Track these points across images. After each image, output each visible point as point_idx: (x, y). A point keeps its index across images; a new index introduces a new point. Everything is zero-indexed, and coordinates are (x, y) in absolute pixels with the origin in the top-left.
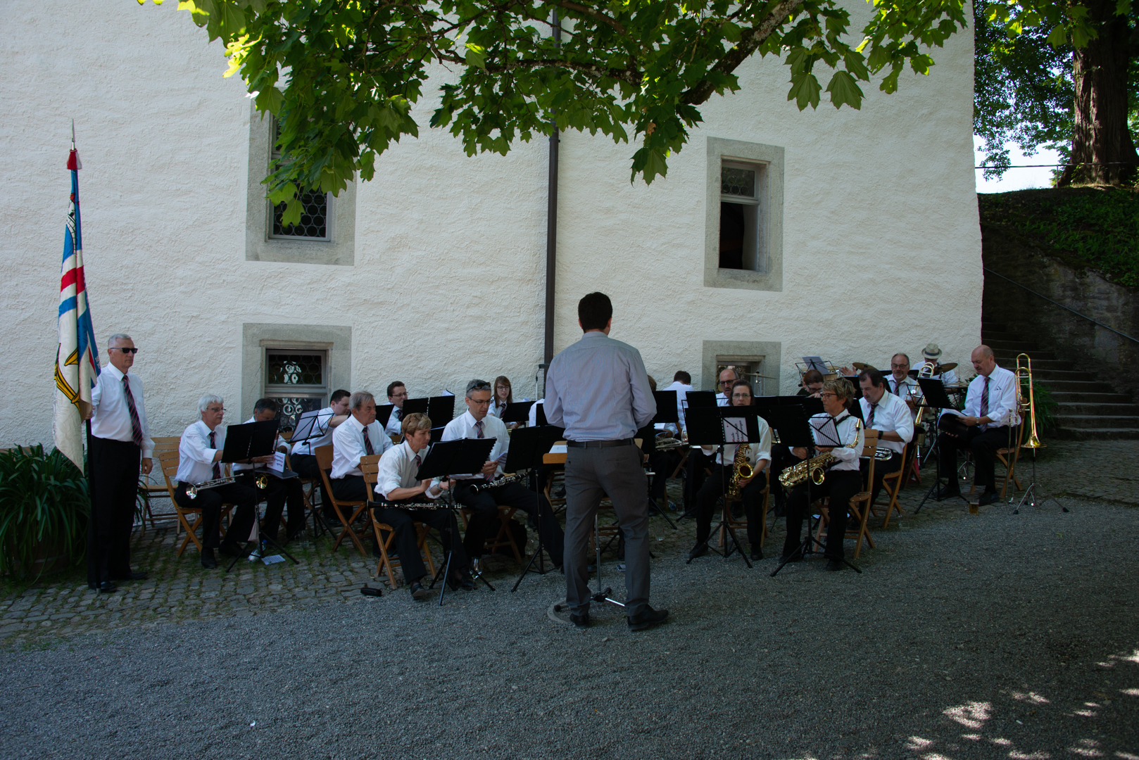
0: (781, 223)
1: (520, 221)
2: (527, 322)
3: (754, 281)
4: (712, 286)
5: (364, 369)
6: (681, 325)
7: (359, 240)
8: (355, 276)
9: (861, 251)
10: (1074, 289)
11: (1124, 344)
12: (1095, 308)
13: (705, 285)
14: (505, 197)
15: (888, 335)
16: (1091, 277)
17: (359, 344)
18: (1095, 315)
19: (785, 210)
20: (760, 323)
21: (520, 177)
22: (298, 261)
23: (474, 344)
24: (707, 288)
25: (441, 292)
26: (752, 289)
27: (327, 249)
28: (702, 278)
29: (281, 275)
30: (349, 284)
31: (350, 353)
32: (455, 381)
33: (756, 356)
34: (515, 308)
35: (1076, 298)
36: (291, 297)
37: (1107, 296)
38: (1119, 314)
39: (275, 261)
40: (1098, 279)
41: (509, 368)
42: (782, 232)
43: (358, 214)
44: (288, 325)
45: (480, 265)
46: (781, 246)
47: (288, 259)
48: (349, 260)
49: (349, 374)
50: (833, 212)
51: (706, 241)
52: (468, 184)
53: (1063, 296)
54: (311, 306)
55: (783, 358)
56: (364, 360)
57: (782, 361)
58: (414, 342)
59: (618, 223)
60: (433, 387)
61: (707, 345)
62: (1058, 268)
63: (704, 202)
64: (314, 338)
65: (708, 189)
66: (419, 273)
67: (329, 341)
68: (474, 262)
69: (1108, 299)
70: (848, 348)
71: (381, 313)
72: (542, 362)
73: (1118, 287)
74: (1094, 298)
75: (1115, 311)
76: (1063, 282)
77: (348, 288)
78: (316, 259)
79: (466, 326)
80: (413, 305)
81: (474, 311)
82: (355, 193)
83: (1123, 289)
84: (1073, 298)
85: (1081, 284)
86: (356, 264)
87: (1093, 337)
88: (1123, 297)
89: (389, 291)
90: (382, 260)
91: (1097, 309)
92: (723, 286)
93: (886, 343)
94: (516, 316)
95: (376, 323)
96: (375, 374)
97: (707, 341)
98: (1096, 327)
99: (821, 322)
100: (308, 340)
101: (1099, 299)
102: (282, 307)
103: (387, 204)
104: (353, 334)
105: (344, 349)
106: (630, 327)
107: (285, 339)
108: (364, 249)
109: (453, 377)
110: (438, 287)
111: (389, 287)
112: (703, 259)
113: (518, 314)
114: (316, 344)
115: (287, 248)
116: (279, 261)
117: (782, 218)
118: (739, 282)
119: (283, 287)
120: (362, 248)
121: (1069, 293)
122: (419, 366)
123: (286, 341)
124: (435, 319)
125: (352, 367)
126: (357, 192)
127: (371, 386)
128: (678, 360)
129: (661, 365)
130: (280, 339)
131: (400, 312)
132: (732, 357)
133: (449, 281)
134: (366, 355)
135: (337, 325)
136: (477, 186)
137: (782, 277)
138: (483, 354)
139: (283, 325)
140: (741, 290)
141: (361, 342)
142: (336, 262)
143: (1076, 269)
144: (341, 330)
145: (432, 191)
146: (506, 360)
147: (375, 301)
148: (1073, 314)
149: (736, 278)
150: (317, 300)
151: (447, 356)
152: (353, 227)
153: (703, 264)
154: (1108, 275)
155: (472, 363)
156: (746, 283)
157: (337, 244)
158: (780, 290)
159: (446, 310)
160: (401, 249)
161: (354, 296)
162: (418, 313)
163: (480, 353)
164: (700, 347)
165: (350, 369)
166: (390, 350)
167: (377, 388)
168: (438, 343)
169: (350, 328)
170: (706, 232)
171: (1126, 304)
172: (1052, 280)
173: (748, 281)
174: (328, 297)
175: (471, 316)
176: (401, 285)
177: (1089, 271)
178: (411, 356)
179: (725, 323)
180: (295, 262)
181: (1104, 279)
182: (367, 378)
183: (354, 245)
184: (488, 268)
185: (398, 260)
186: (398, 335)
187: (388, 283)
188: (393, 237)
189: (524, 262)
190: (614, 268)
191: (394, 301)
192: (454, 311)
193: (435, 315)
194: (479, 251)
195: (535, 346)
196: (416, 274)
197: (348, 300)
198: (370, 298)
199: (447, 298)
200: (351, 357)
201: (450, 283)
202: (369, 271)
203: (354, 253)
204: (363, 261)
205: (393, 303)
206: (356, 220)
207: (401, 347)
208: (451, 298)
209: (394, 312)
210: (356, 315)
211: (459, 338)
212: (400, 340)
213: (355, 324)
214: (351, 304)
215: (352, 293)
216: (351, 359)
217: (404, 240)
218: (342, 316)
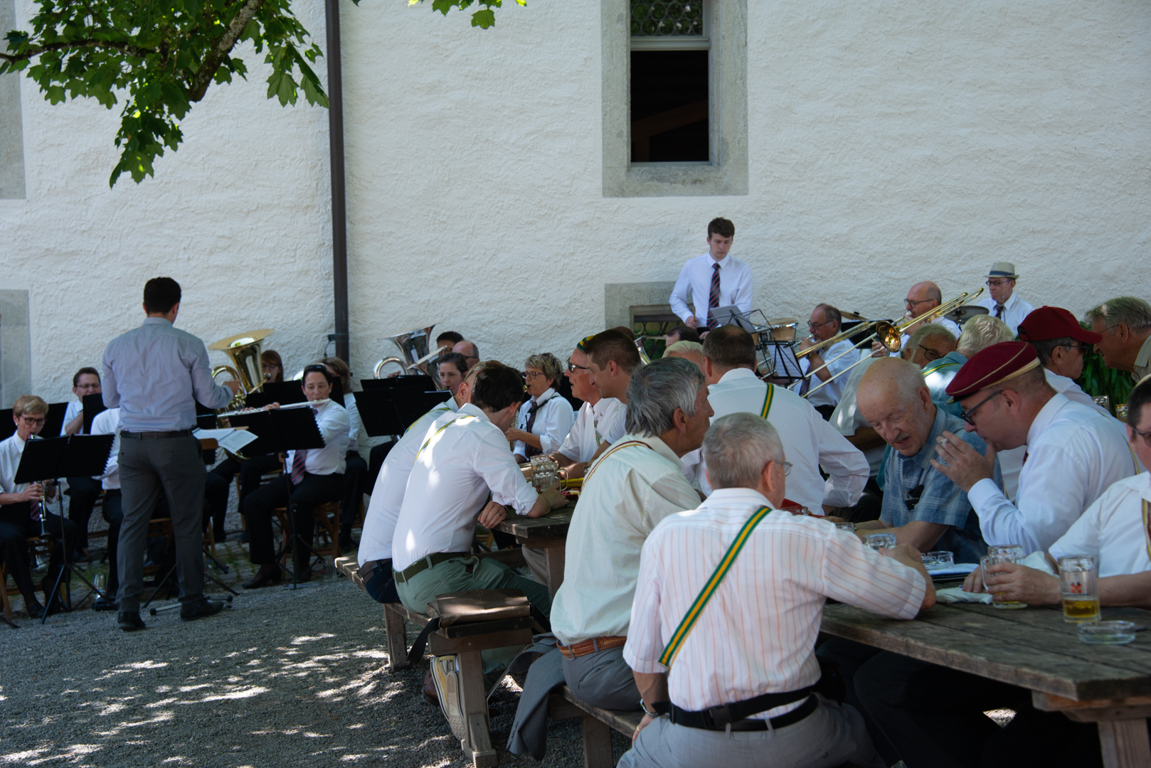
0: (743, 78)
2: (308, 271)
3: (695, 182)
4: (616, 196)
5: (51, 353)
6: (566, 261)
7: (31, 159)
8: (29, 215)
9: (907, 109)
13: (604, 195)
15: (969, 253)
17: (41, 315)
19: (750, 56)
23: (224, 309)
24: (608, 200)
25: (166, 232)
26: (692, 194)
28: (598, 183)
30: (20, 227)
31: (28, 329)
34: (288, 250)
41: (282, 342)
42: (745, 95)
43: (25, 121)
45: (227, 187)
46: (745, 117)
48: (18, 190)
49: (29, 361)
50: (846, 48)
51: (603, 123)
56: (51, 338)
58: (128, 309)
59: (449, 106)
61: (611, 291)
63: (599, 59)
65: (604, 35)
66: (131, 206)
68: (217, 184)
70: (884, 281)
71: (73, 268)
72: (333, 331)
77: (19, 233)
80: (124, 253)
81: (221, 259)
82: (19, 87)
86: (28, 196)
89: (85, 234)
90: (70, 188)
92: (637, 194)
93: (966, 268)
94: (289, 263)
95: (67, 284)
96: (70, 360)
97: (612, 285)
99: (826, 240)
104: (31, 301)
105: (18, 324)
106: (479, 269)
108: (40, 173)
110: (161, 224)
111: (83, 228)
112: (599, 153)
113: (292, 260)
117: (744, 71)
118: (666, 186)
120: (36, 172)
125: (33, 348)
126: (22, 85)
128: (562, 317)
129: (534, 327)
131: (104, 266)
132: (660, 308)
133: (178, 215)
134: (54, 331)
135: (6, 288)
137: (746, 171)
138: (239, 323)
140: (672, 198)
141: (44, 313)
144: (12, 295)
147: (64, 250)
149: (661, 179)
152: (20, 140)
153: (599, 161)
156: (679, 186)
158: (744, 192)
159: (178, 260)
160: (99, 170)
161: (29, 245)
163: (235, 322)
164: (600, 295)
165: (29, 353)
166: (92, 322)
169: (26, 293)
170: (604, 108)
173: (684, 182)
175: (217, 266)
176: (103, 225)
179: (643, 254)
182: (57, 366)
183: (23, 167)
184: (240, 192)
185: (97, 186)
186: (102, 300)
187: (81, 222)
188: (84, 152)
189: (296, 180)
190: (446, 179)
191: (94, 250)
192: (189, 259)
193: (159, 267)
194: (222, 167)
195: (322, 307)
196: (126, 207)
197: (20, 250)
198: (54, 246)
199: (177, 240)
200: (29, 335)
201: (181, 217)
202: (50, 206)
203: (24, 180)
204: (39, 191)
205: (92, 253)
206: (24, 128)
207: (108, 318)
208: (182, 241)
209: (93, 265)
210: (34, 272)
211: (199, 300)
212: (106, 308)
213: (32, 285)
214: (25, 257)
215: (26, 240)
216: (29, 338)
217: (103, 156)
218: (11, 276)
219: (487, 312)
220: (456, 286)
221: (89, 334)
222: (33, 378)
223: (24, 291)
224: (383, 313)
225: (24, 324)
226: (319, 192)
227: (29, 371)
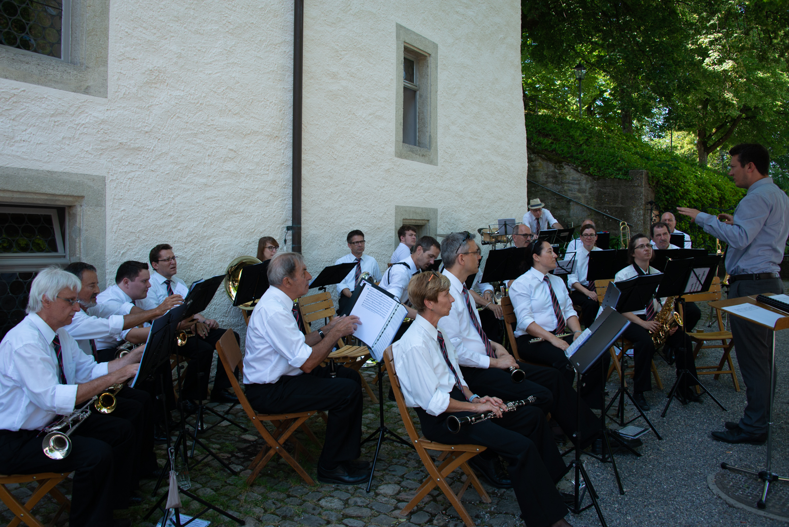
0: (436, 107)
1: (268, 73)
2: (275, 181)
3: (423, 155)
4: (399, 157)
5: (121, 232)
6: (382, 190)
7: (113, 67)
8: (109, 112)
9: (476, 138)
10: (555, 177)
11: (591, 215)
12: (569, 190)
13: (395, 156)
14: (255, 45)
16: (567, 169)
17: (114, 199)
18: (570, 195)
19: (439, 98)
20: (426, 192)
21: (268, 26)
22: (38, 82)
23: (231, 203)
24: (396, 159)
25: (199, 141)
26: (421, 162)
27: (75, 72)
28: (393, 149)
29: (14, 99)
30: (103, 122)
31: (104, 211)
32: (214, 245)
33: (424, 220)
34: (265, 165)
35: (556, 183)
36: (28, 132)
37: (578, 182)
38: (587, 194)
39: (6, 78)
40: (572, 171)
41: (261, 230)
42: (437, 115)
43: (111, 33)
44: (25, 170)
45: (235, 114)
46: (437, 127)
47: (24, 78)
48: (101, 90)
49: (104, 238)
50: (462, 104)
51: (396, 116)
52: (224, 22)
53: (546, 182)
54: (55, 146)
55: (439, 222)
56: (121, 220)
57: (438, 225)
58: (173, 199)
59: (341, 89)
60: (193, 253)
61: (398, 209)
62: (542, 162)
63: (395, 81)
64: (60, 190)
65: (397, 69)
66: (178, 117)
67: (79, 194)
68: (230, 111)
69: (579, 184)
71: (137, 161)
72: (290, 224)
73: (587, 176)
74: (569, 183)
75: (584, 192)
76: (546, 172)
77: (102, 126)
78: (61, 83)
79: (223, 182)
80: (172, 154)
81: (230, 166)
82: (109, 5)
83: (590, 178)
84: (554, 183)
85: (560, 174)
86: (109, 96)
87: (568, 209)
88: (590, 184)
89: (147, 135)
90: (139, 96)
91: (572, 191)
92: (406, 158)
94: (266, 174)
95: (132, 174)
97: (397, 206)
98: (571, 203)
99: (457, 193)
100: (53, 192)
101: (573, 184)
102: (17, 144)
103: (144, 28)
104: (107, 186)
105: (97, 206)
106: (349, 191)
107: (22, 189)
108: (119, 79)
109: (211, 240)
110: (196, 135)
111: (146, 129)
112: (394, 132)
113: (267, 172)
114: (61, 198)
115: (22, 62)
116: (11, 78)
117: (437, 104)
118: (414, 156)
119: (17, 116)
120: (116, 77)
121: (550, 180)
122: (179, 228)
123: (24, 192)
124: (194, 173)
125: (108, 228)
126: (111, 4)
127: (129, 253)
128: (381, 223)
130: (15, 190)
131: (158, 162)
133: (207, 130)
134: (123, 213)
135: (89, 173)
136: (231, 27)
137: (437, 154)
138: (238, 215)
139: (19, 169)
140: (416, 162)
141: (116, 197)
142: (87, 91)
143: (556, 163)
144: (94, 180)
145: (190, 22)
146: (258, 221)
147: (132, 146)
148: (554, 194)
149: (412, 152)
150: (63, 138)
151: (206, 216)
152: (106, 48)
153: (394, 137)
154: (580, 168)
155: (229, 225)
156: (418, 157)
157: (87, 67)
158: (436, 164)
159: (205, 163)
160: (158, 85)
161: (108, 137)
162: (177, 164)
164: (393, 212)
165: (104, 231)
166: (150, 208)
167: (135, 255)
168: (197, 200)
169: (103, 179)
170: (396, 108)
171: (592, 188)
172: (538, 171)
173: (419, 155)
174: (77, 136)
175: (227, 171)
176: (159, 129)
177: (566, 164)
178: (171, 215)
179: (407, 190)
180: (33, 82)
181: (577, 171)
183: (107, 71)
184: (242, 119)
185: (156, 97)
186: (157, 190)
187: (145, 124)
188: (151, 69)
189: (272, 117)
190: (337, 133)
191: (152, 148)
192: (211, 164)
193: (193, 168)
194: (234, 99)
195: (282, 207)
196: (175, 118)
197: (101, 141)
198: (126, 141)
199: (204, 148)
200: (105, 215)
201: (208, 131)
202: (124, 107)
203: (107, 82)
204: (117, 94)
205: (151, 150)
206: (109, 40)
207: (161, 204)
208: (208, 150)
209: (151, 161)
210: (109, 161)
211: (216, 195)
212: (159, 196)
213: (109, 173)
214: (104, 148)
215: (106, 133)
216: (105, 218)
217: (162, 74)
218: (94, 162)
219: (352, 217)
220: (340, 199)
221: (147, 217)
222: (107, 253)
223: (103, 176)
224: (309, 213)
225: (102, 206)
226: (283, 128)
227: (104, 247)
